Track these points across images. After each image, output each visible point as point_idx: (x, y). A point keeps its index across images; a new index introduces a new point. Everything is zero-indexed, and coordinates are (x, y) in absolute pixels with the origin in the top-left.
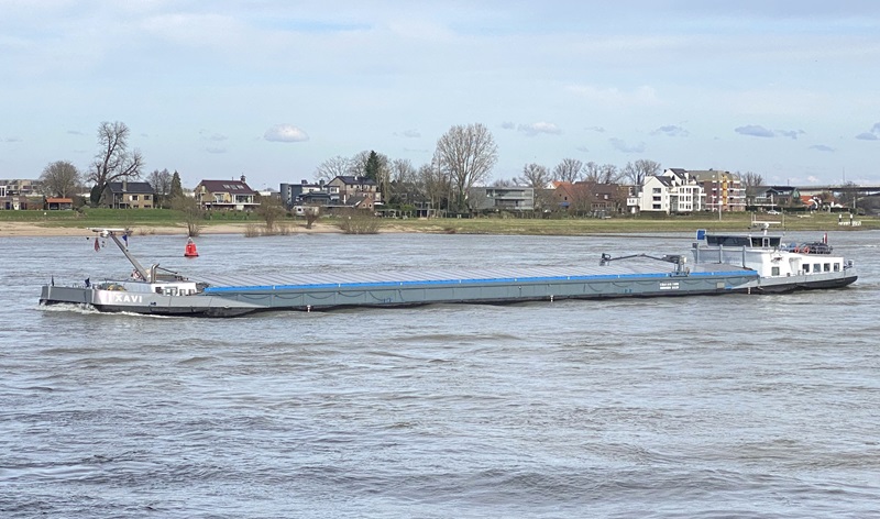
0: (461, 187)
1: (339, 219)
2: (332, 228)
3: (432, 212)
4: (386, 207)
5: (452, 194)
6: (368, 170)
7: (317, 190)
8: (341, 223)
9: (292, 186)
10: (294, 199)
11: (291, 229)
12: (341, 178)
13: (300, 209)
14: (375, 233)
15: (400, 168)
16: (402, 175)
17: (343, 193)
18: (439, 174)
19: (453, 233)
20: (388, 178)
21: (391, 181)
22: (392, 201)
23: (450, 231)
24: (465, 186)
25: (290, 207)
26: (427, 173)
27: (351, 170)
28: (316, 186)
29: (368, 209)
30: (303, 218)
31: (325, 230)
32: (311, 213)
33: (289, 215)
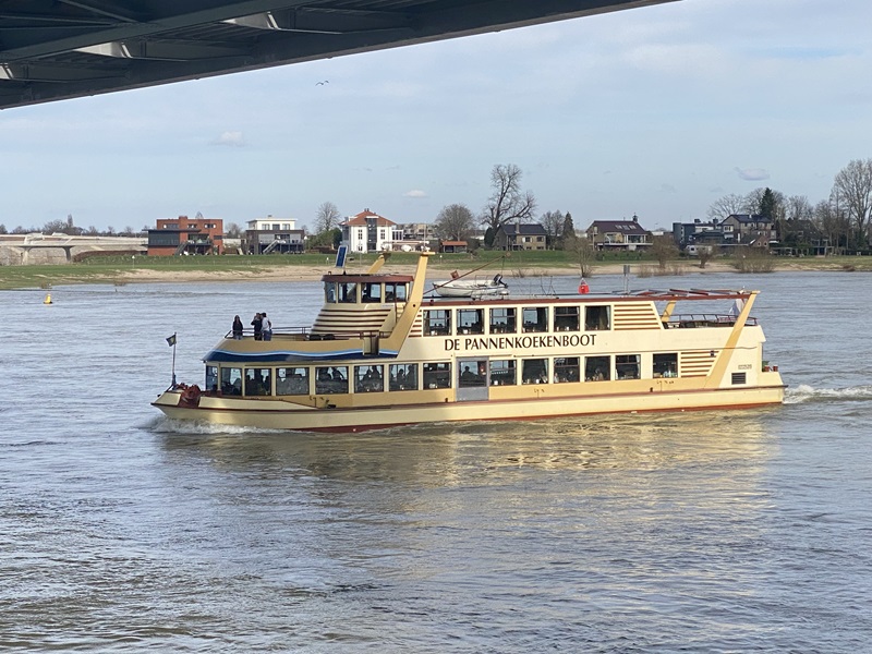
0: (860, 223)
1: (733, 258)
2: (726, 267)
3: (830, 250)
4: (782, 246)
5: (850, 231)
6: (762, 207)
7: (710, 228)
8: (735, 262)
9: (685, 225)
10: (686, 238)
11: (684, 269)
12: (735, 216)
13: (693, 249)
14: (770, 272)
15: (796, 205)
16: (799, 213)
17: (736, 232)
18: (837, 210)
19: (852, 270)
20: (784, 215)
21: (787, 218)
22: (788, 238)
23: (849, 269)
24: (865, 222)
25: (683, 247)
26: (824, 210)
27: (745, 208)
28: (710, 224)
29: (763, 248)
30: (696, 257)
31: (717, 269)
32: (704, 252)
33: (682, 255)
